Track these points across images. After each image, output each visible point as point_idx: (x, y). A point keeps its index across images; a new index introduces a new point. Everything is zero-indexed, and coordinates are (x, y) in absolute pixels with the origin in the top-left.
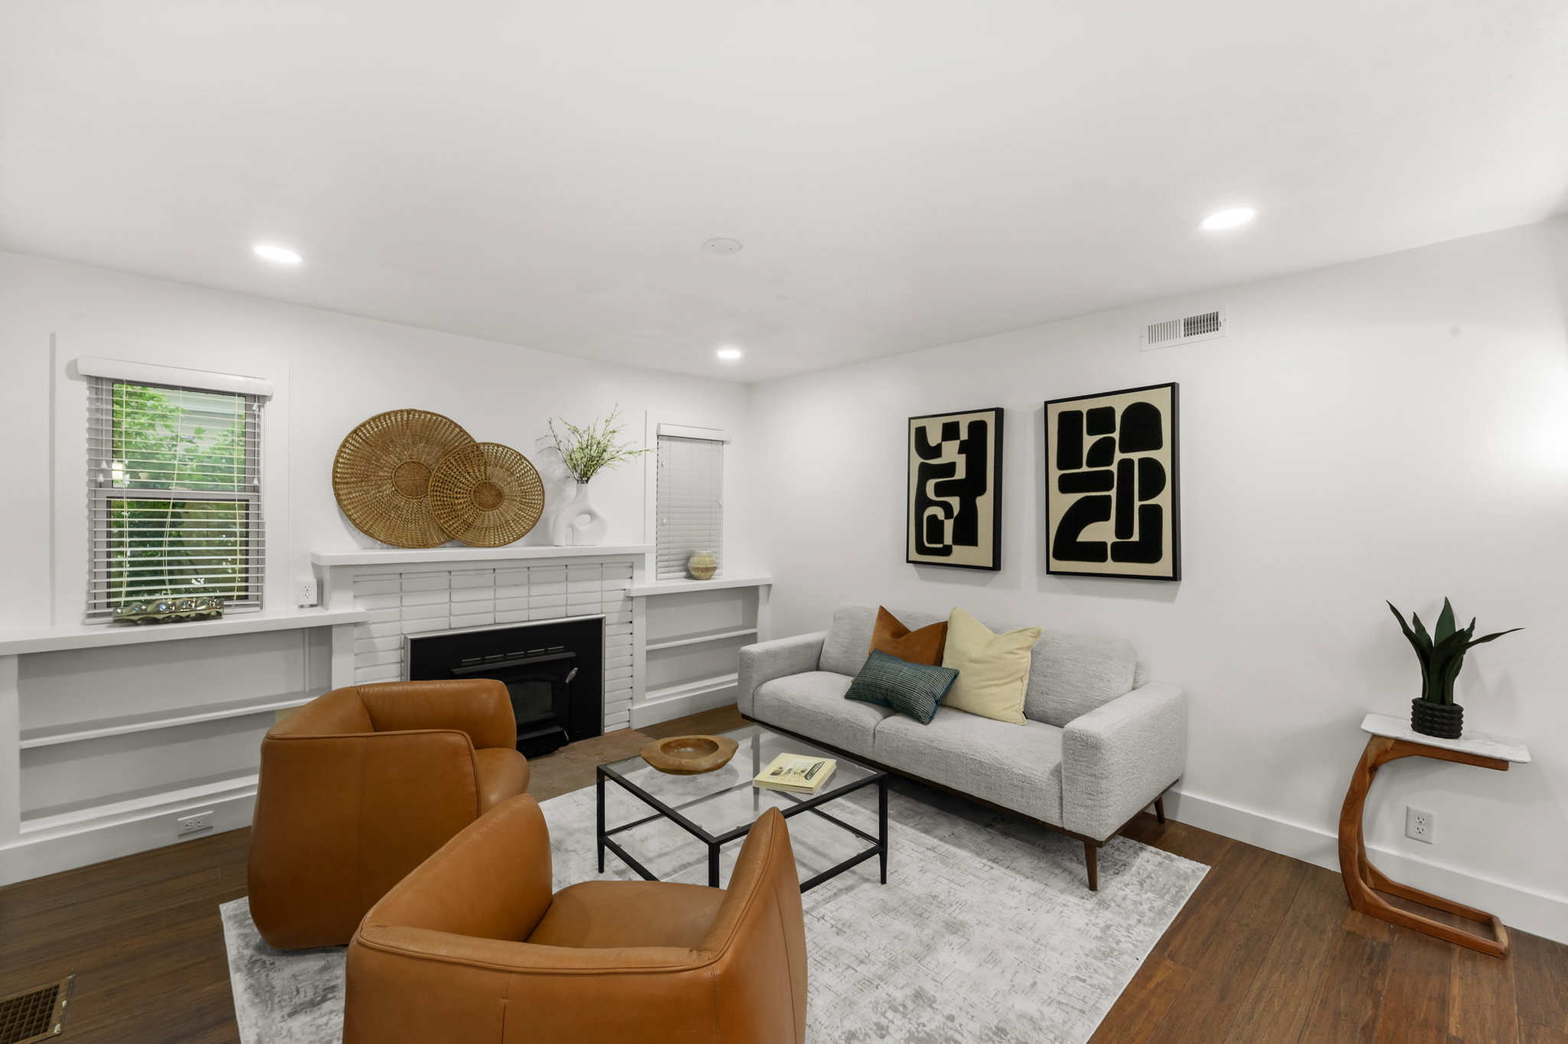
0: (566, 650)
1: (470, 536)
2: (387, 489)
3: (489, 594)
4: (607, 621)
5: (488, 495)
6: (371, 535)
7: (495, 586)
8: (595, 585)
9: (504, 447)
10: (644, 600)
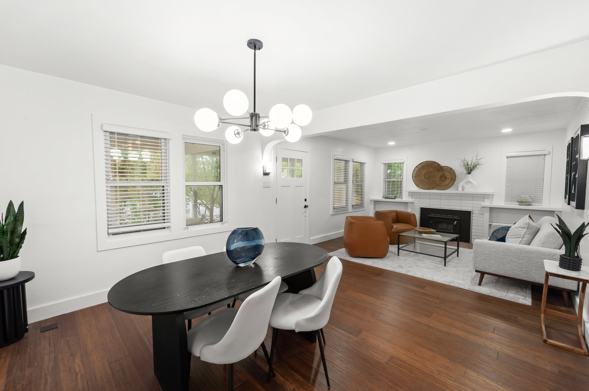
0: (458, 217)
1: (438, 188)
2: (423, 178)
3: (439, 201)
4: (474, 212)
5: (443, 178)
6: (418, 187)
7: (440, 199)
8: (471, 202)
9: (447, 167)
10: (489, 208)
